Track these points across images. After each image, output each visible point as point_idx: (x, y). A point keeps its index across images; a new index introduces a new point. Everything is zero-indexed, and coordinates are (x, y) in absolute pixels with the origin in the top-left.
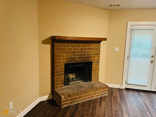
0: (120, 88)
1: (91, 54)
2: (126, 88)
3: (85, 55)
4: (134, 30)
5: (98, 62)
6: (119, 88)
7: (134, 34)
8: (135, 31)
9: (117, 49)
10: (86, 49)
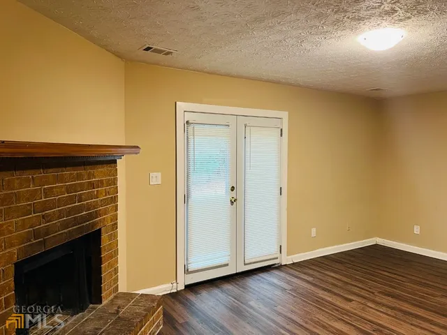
0: (172, 291)
1: (97, 202)
2: (187, 287)
3: (80, 209)
4: (192, 125)
5: (115, 226)
6: (169, 292)
7: (194, 135)
8: (197, 127)
9: (156, 178)
10: (82, 187)
